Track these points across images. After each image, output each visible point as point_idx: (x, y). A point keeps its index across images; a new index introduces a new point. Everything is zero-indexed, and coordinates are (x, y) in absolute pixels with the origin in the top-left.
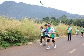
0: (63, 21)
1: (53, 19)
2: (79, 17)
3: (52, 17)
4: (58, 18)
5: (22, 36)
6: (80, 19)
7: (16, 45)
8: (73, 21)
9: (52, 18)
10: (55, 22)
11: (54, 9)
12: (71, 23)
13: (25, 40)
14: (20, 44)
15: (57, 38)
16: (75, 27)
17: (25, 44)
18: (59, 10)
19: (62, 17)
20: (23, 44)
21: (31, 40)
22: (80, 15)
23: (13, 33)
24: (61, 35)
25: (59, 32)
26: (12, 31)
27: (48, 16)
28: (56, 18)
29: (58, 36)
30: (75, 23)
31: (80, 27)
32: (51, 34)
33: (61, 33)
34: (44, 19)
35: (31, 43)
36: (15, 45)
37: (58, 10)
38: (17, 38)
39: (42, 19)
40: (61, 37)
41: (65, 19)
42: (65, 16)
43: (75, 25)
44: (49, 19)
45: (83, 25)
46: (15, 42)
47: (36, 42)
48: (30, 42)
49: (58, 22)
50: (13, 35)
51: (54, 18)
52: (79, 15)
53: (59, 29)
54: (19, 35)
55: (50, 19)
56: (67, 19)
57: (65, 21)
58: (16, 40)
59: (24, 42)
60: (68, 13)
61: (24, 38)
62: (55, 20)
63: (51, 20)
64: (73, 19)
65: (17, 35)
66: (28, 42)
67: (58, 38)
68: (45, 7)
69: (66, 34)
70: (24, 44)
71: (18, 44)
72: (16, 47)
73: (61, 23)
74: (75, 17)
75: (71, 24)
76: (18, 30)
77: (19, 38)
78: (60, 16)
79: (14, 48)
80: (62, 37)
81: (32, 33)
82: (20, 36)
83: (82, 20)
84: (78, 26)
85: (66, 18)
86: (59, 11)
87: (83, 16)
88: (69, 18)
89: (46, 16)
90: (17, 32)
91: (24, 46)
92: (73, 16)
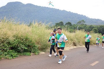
0: (80, 28)
1: (68, 25)
2: (101, 23)
3: (67, 22)
4: (74, 24)
5: (32, 44)
8: (93, 28)
9: (67, 24)
10: (71, 28)
11: (70, 12)
12: (91, 30)
13: (36, 49)
14: (31, 54)
15: (74, 48)
17: (37, 53)
19: (80, 22)
20: (33, 54)
21: (43, 49)
25: (76, 41)
26: (21, 38)
28: (73, 23)
29: (75, 45)
30: (96, 30)
32: (61, 42)
33: (79, 42)
35: (43, 53)
36: (24, 55)
37: (74, 13)
38: (27, 46)
40: (78, 46)
41: (83, 25)
42: (83, 21)
43: (96, 32)
48: (42, 52)
49: (75, 28)
50: (22, 43)
51: (69, 24)
52: (101, 20)
53: (77, 37)
54: (29, 42)
55: (64, 24)
56: (86, 25)
57: (83, 27)
58: (26, 48)
59: (35, 52)
61: (35, 47)
62: (71, 25)
64: (94, 25)
67: (76, 48)
70: (35, 54)
71: (28, 53)
72: (26, 57)
74: (96, 23)
75: (91, 31)
76: (28, 37)
77: (29, 46)
78: (78, 22)
79: (24, 58)
80: (80, 47)
81: (44, 41)
82: (30, 44)
84: (99, 33)
85: (85, 24)
86: (76, 15)
88: (88, 24)
90: (27, 39)
91: (35, 56)
92: (93, 22)
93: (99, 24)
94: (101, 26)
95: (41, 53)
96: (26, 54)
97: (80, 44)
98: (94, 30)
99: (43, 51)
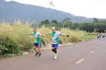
0: (66, 25)
1: (54, 23)
2: (86, 20)
3: (53, 20)
5: (14, 44)
6: (87, 22)
7: (6, 56)
8: (78, 25)
9: (52, 22)
10: (57, 26)
11: (55, 10)
12: (77, 27)
13: (18, 49)
14: (12, 55)
16: (81, 31)
17: (19, 54)
18: (62, 12)
19: (65, 20)
21: (26, 49)
22: (87, 18)
23: (2, 40)
24: (64, 42)
26: (1, 38)
27: (48, 19)
28: (58, 21)
29: (61, 43)
30: (81, 27)
31: (87, 31)
33: (65, 40)
34: (42, 22)
35: (27, 53)
37: (60, 11)
38: (8, 47)
39: (41, 23)
40: (64, 44)
41: (69, 22)
42: (68, 18)
43: (81, 29)
44: (48, 22)
45: (90, 29)
46: (5, 53)
47: (33, 52)
48: (25, 52)
49: (60, 26)
50: (2, 44)
51: (55, 21)
52: (85, 18)
54: (10, 42)
55: (50, 22)
56: (72, 23)
57: (68, 25)
58: (7, 49)
59: (17, 52)
60: (73, 15)
61: (17, 47)
62: (57, 23)
63: (52, 24)
64: (79, 22)
65: (8, 43)
66: (23, 52)
68: (44, 7)
69: (70, 41)
70: (17, 55)
71: (10, 54)
72: (6, 59)
73: (65, 27)
74: (81, 20)
75: (77, 29)
76: (9, 37)
77: (10, 46)
78: (63, 19)
79: (4, 60)
80: (66, 44)
81: (27, 40)
82: (11, 45)
83: (89, 23)
84: (84, 30)
85: (70, 21)
87: (90, 18)
88: (74, 22)
89: (46, 19)
90: (7, 39)
91: (18, 57)
92: (78, 19)
93: (84, 22)
94: (86, 24)
95: (25, 54)
96: (7, 56)
97: (66, 41)
98: (79, 27)
99: (27, 52)
